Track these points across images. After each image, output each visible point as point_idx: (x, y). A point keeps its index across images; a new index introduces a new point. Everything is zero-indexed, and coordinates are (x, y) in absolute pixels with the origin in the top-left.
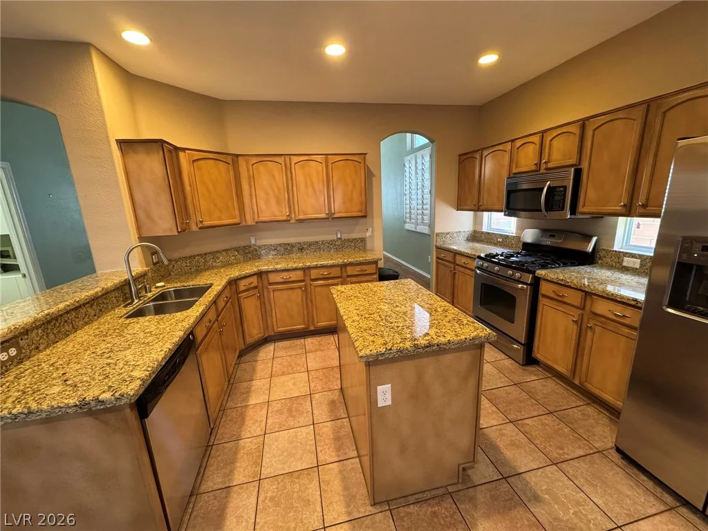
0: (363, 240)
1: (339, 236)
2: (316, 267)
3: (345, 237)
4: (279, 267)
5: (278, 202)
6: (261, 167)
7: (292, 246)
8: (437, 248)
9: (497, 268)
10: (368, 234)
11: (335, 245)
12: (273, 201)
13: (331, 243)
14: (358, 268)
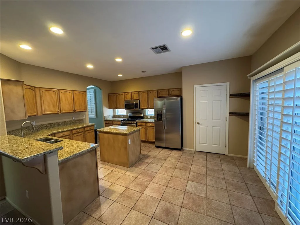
0: (82, 120)
1: (74, 119)
2: (75, 129)
3: (76, 119)
4: (60, 130)
5: (54, 106)
6: (47, 93)
7: (54, 124)
8: (105, 120)
9: (127, 122)
10: (84, 118)
11: (72, 122)
12: (52, 106)
13: (71, 121)
14: (89, 128)
